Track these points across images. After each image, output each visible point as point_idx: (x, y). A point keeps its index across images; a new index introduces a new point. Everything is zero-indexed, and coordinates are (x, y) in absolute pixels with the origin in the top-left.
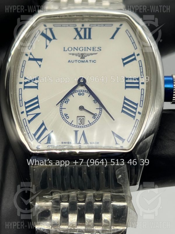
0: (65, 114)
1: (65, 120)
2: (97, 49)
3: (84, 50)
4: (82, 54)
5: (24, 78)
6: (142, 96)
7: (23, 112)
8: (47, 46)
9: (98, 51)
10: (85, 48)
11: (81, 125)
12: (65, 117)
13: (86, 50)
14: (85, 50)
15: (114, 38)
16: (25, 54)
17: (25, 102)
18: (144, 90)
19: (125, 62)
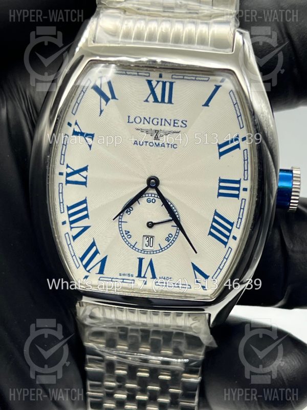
0: (125, 231)
1: (125, 240)
2: (180, 124)
3: (160, 123)
4: (157, 132)
5: (65, 166)
6: (242, 210)
7: (64, 223)
8: (101, 111)
9: (181, 126)
10: (162, 119)
11: (149, 248)
12: (126, 236)
13: (163, 124)
14: (161, 125)
15: (209, 104)
16: (67, 123)
17: (67, 207)
18: (245, 201)
19: (222, 150)
